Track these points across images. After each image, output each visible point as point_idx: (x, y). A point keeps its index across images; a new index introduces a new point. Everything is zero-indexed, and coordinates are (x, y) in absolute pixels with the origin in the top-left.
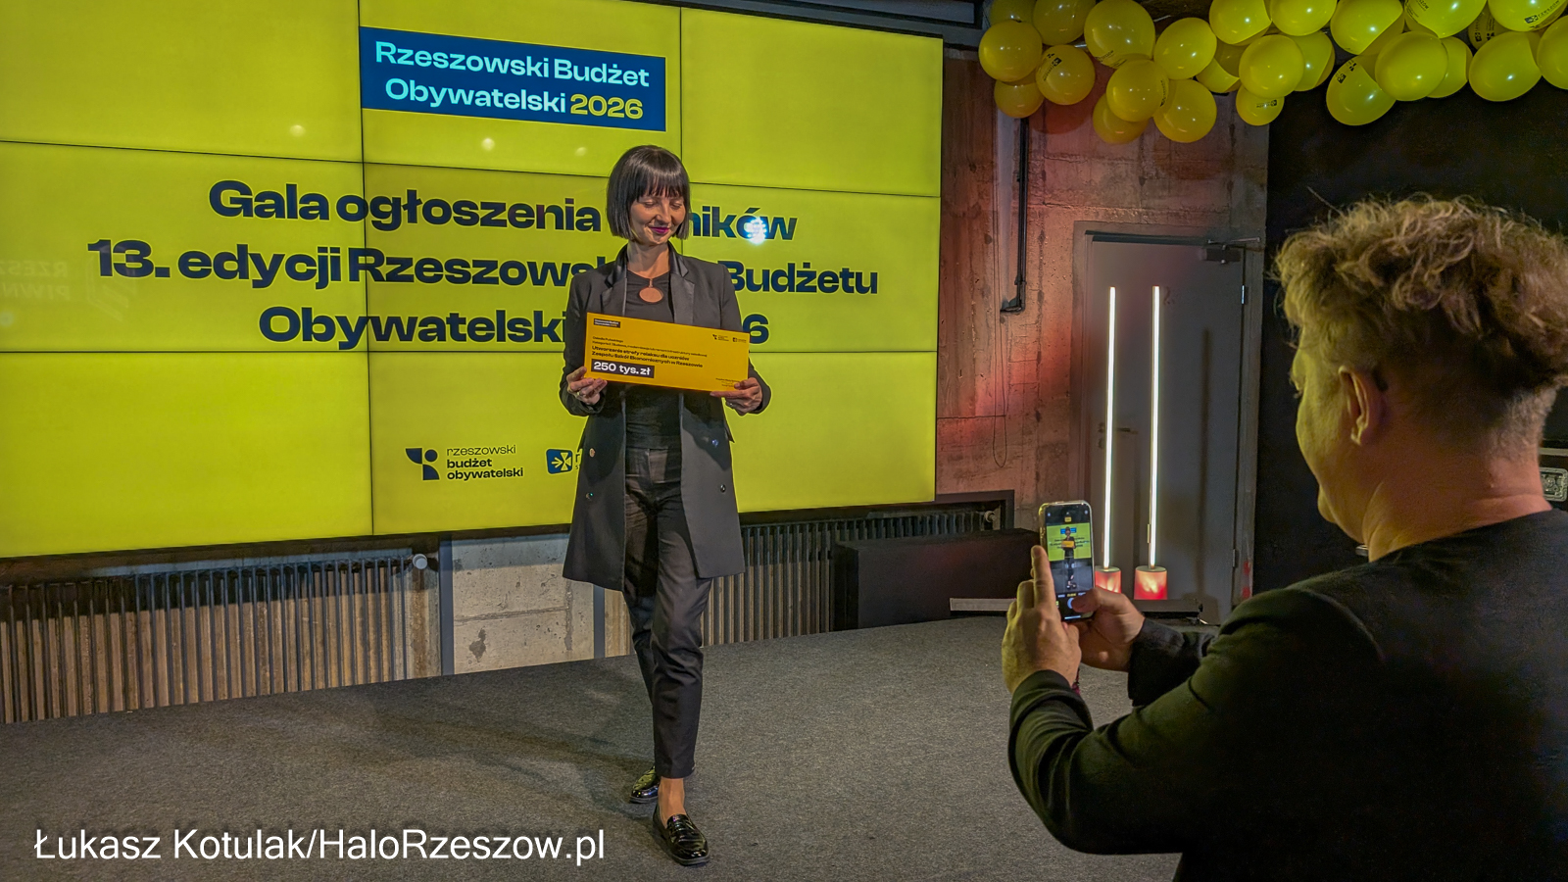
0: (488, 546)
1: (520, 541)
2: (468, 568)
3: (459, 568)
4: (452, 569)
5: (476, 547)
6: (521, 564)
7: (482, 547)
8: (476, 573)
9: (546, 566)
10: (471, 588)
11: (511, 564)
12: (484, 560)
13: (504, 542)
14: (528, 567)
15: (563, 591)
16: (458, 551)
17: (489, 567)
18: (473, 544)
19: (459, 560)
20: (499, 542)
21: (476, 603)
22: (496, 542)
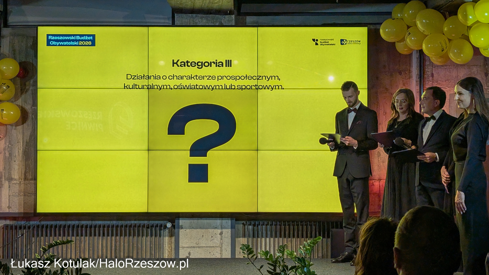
0: (192, 221)
1: (204, 220)
2: (185, 229)
3: (182, 228)
4: (179, 228)
5: (188, 221)
6: (204, 228)
7: (190, 221)
8: (188, 230)
9: (213, 230)
10: (186, 236)
11: (200, 228)
12: (191, 226)
13: (198, 220)
14: (207, 230)
15: (219, 240)
16: (182, 222)
17: (192, 229)
18: (187, 220)
19: (182, 225)
20: (196, 220)
21: (187, 241)
22: (195, 220)
